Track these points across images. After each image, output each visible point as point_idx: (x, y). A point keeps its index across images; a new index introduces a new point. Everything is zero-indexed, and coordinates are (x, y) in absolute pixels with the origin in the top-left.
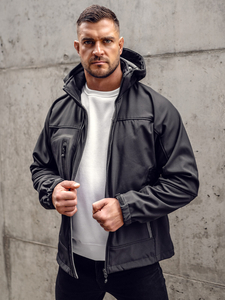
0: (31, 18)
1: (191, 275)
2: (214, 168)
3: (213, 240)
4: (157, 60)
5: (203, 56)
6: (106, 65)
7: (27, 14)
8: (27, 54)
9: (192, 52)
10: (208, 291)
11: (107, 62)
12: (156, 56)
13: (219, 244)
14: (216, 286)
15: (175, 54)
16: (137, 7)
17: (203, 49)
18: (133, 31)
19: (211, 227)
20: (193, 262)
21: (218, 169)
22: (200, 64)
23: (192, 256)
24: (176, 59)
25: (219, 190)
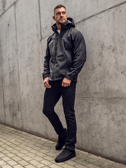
0: (50, 18)
1: (94, 96)
2: (98, 55)
3: (99, 82)
4: (82, 22)
5: (93, 17)
6: (64, 20)
7: (49, 18)
8: (49, 31)
9: (90, 17)
10: (99, 101)
11: (64, 19)
13: (101, 82)
14: (101, 98)
15: (86, 19)
16: (76, 6)
17: (93, 15)
18: (75, 15)
19: (98, 76)
20: (94, 91)
21: (99, 55)
22: (92, 20)
23: (94, 89)
24: (86, 20)
25: (100, 63)
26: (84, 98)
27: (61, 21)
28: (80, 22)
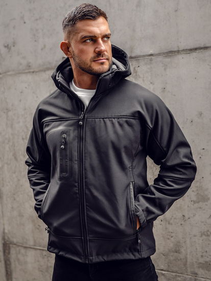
0: (27, 21)
1: (199, 273)
4: (160, 58)
8: (24, 58)
9: (196, 49)
11: (107, 59)
12: (159, 54)
15: (178, 52)
20: (201, 260)
22: (204, 61)
23: (201, 254)
24: (180, 57)
26: (162, 270)
27: (96, 67)
28: (151, 55)
